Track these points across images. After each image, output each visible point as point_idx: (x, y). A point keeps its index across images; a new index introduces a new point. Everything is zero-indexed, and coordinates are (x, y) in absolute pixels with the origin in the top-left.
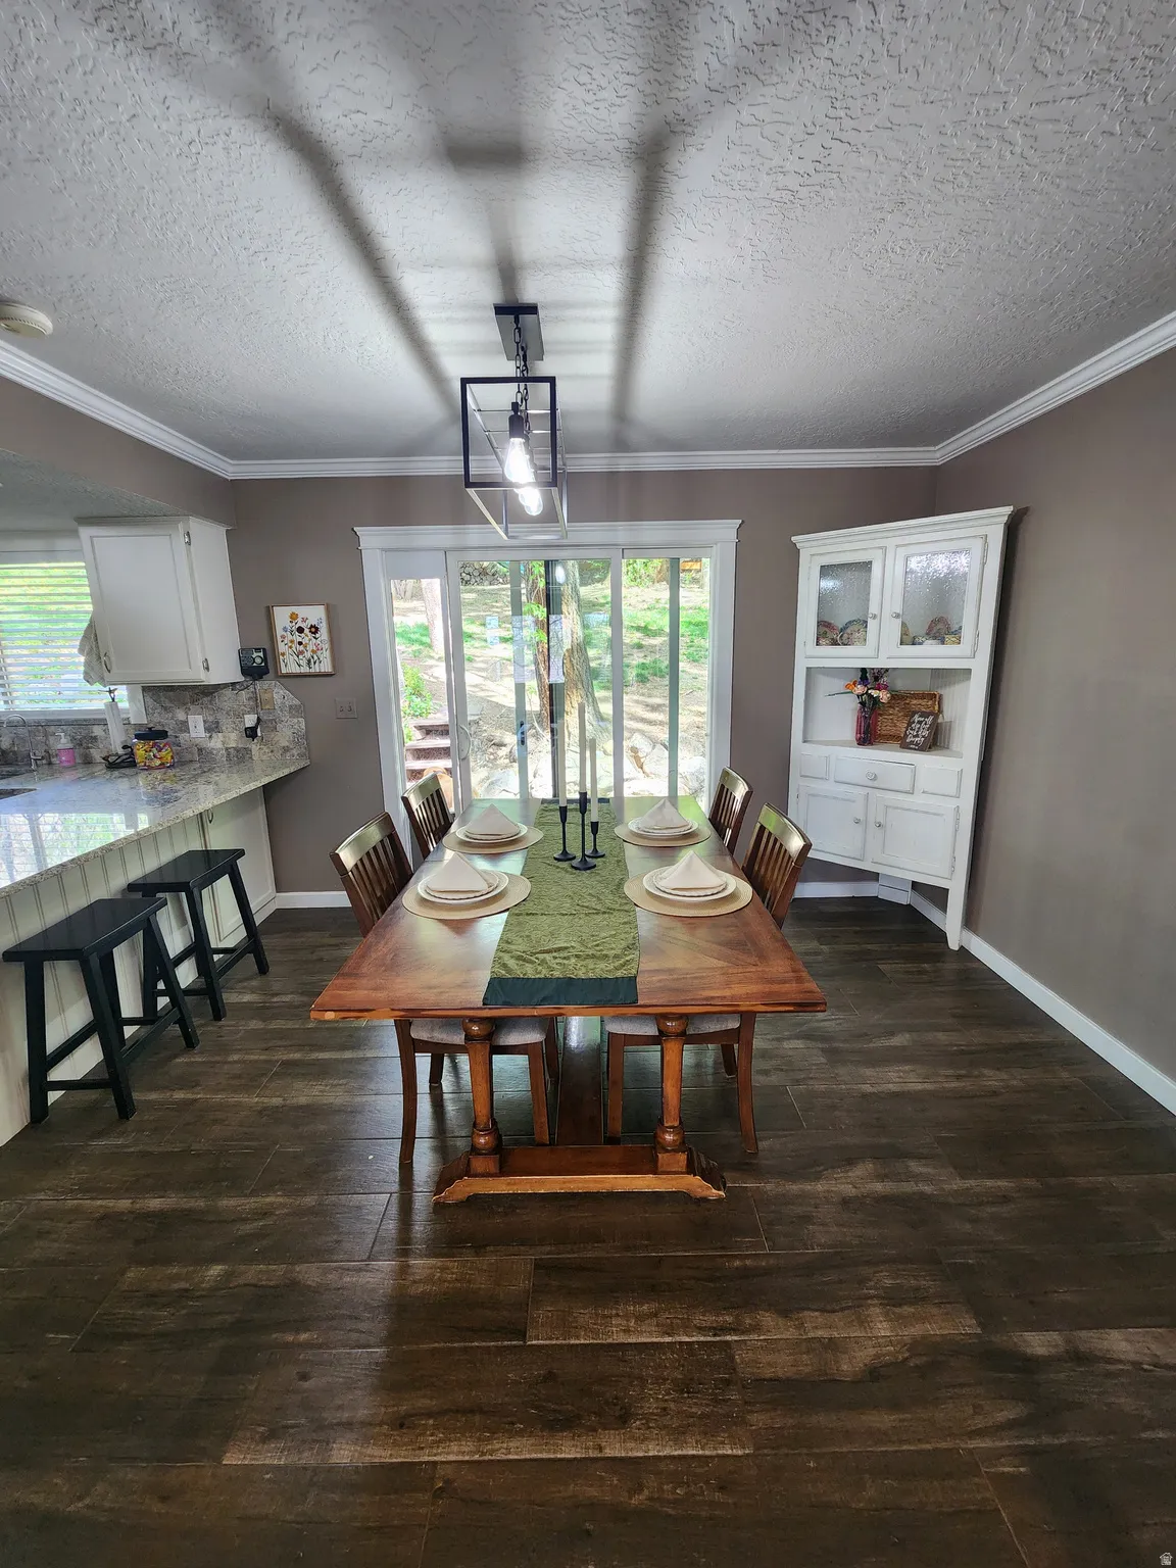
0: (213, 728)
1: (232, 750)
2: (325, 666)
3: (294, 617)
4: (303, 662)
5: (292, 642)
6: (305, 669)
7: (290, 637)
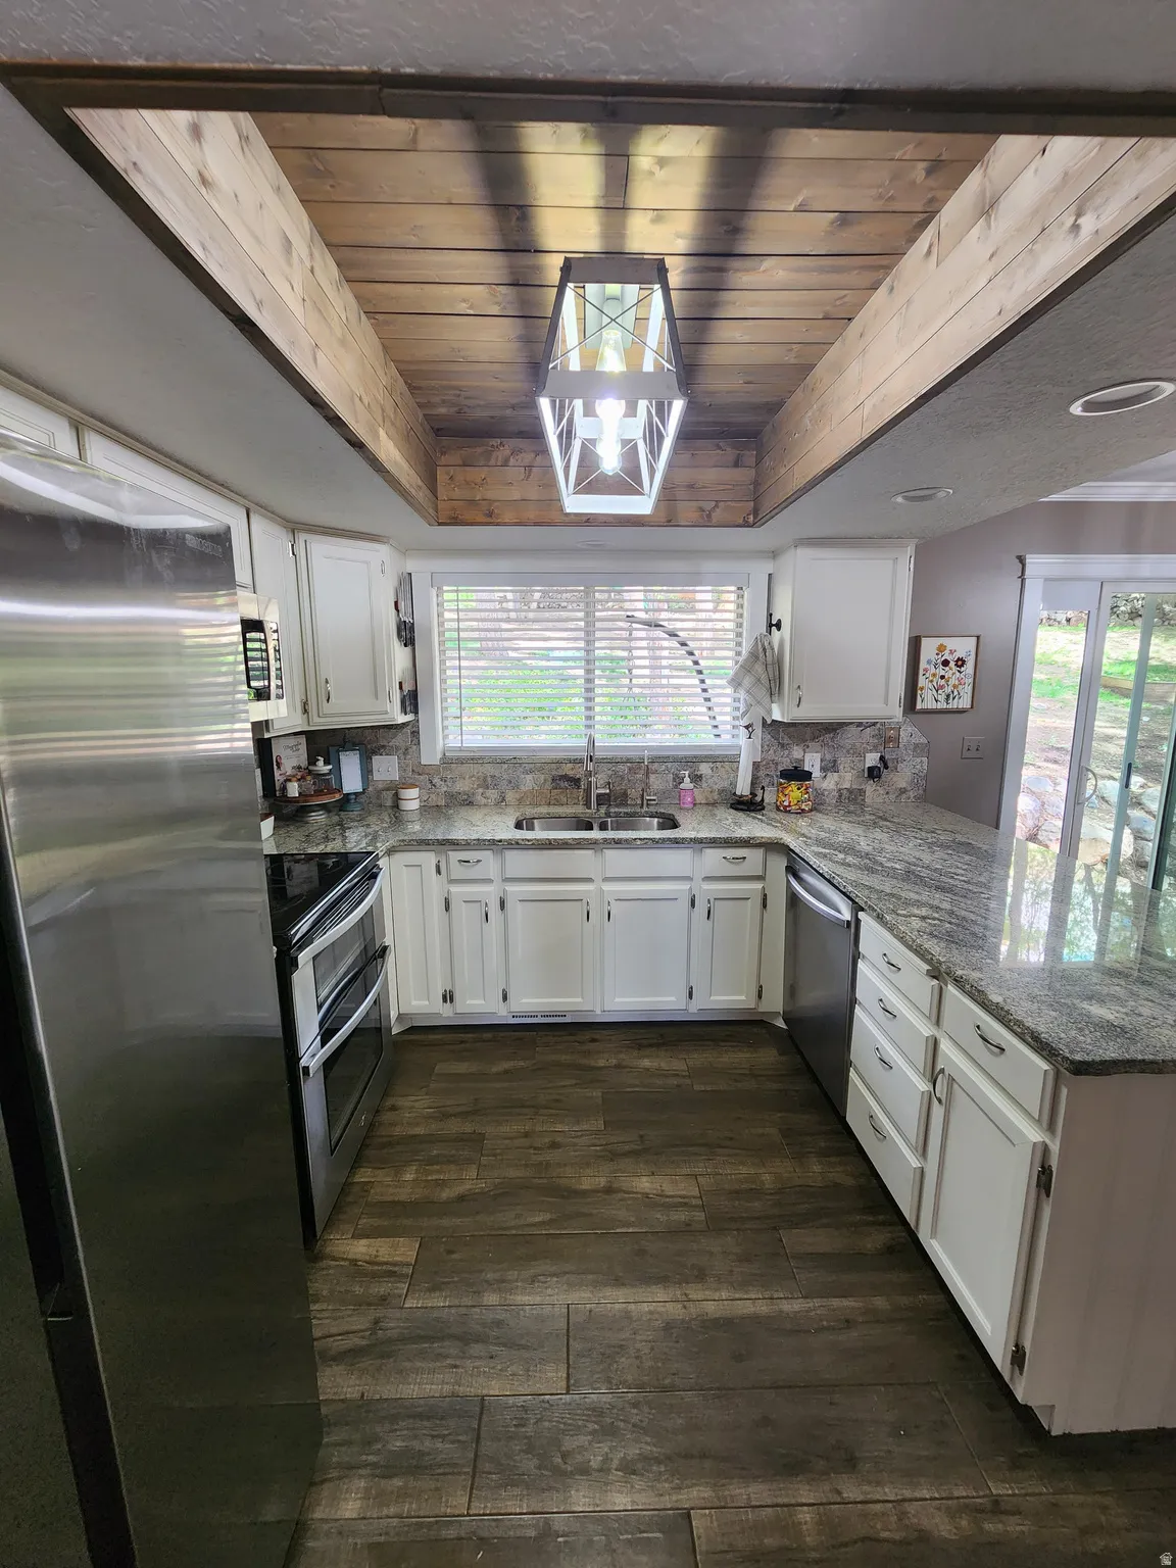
0: (830, 767)
1: (845, 792)
2: (964, 702)
3: (941, 649)
4: (942, 698)
5: (934, 675)
6: (942, 705)
7: (933, 670)
